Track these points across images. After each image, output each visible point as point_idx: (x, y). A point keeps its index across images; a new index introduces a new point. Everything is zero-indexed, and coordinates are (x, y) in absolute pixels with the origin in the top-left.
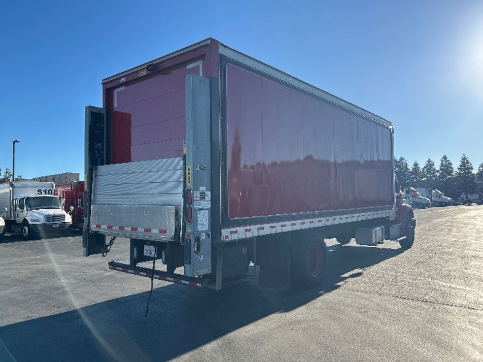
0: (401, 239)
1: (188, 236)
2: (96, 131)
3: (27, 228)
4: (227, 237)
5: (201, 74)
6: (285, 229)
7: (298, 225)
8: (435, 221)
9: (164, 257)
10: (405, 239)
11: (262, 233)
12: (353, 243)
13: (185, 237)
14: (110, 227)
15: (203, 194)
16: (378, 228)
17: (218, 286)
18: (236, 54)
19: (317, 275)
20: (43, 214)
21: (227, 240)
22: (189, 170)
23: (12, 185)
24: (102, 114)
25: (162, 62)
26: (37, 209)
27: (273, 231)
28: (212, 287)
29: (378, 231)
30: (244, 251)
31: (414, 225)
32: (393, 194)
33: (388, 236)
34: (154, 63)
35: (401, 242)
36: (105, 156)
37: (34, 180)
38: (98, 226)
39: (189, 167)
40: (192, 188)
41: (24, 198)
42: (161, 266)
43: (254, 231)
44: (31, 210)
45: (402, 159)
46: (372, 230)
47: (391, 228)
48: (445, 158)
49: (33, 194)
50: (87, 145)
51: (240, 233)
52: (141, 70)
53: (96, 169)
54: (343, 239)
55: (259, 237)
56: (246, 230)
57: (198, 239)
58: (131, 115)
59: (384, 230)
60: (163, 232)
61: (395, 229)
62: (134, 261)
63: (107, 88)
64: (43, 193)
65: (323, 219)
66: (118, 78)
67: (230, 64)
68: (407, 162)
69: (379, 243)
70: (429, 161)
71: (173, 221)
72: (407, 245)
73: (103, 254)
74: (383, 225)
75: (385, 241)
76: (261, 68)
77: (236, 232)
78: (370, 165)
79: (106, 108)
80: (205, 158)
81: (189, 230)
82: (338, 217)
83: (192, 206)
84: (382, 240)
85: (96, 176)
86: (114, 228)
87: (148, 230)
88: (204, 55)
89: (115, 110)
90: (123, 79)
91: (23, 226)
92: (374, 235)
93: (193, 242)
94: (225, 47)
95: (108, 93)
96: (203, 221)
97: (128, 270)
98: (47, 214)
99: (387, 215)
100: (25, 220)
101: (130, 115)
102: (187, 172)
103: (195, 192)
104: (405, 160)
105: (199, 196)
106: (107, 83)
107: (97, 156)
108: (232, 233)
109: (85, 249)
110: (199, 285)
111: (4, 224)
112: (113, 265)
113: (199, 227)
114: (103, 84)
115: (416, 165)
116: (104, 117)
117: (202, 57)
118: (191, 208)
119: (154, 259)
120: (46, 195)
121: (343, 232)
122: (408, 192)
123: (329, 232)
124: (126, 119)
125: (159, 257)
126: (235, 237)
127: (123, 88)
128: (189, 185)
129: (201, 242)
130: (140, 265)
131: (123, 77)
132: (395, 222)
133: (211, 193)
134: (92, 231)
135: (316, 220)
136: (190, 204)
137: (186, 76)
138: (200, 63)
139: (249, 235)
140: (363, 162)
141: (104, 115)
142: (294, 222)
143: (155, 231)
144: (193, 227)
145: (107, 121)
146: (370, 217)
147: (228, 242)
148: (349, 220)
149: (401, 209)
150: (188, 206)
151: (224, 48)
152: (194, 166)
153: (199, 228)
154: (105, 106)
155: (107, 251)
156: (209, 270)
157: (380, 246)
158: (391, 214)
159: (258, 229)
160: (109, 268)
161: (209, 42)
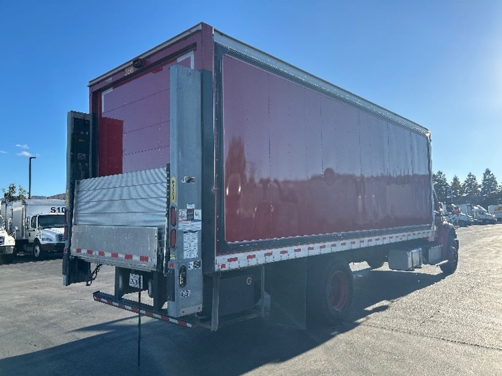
0: (441, 263)
1: (172, 265)
2: (80, 140)
3: (38, 248)
4: (223, 266)
5: (192, 67)
6: (300, 255)
7: (316, 249)
8: (481, 241)
9: (150, 288)
10: (447, 263)
11: (270, 259)
12: (385, 267)
13: (169, 267)
14: (90, 252)
15: (190, 213)
16: (414, 251)
17: (214, 326)
18: (235, 42)
19: (341, 308)
20: (55, 233)
21: (223, 269)
22: (173, 182)
23: (24, 203)
24: (87, 120)
25: (149, 57)
26: (50, 228)
27: (285, 257)
28: (206, 326)
29: (414, 255)
30: (249, 281)
31: (457, 247)
32: (431, 212)
33: (426, 260)
34: (141, 58)
35: (441, 266)
36: (90, 169)
37: (53, 197)
38: (79, 251)
39: (173, 179)
40: (177, 205)
41: (36, 216)
42: (147, 299)
43: (260, 257)
44: (43, 229)
45: (440, 173)
46: (408, 253)
47: (429, 250)
48: (488, 172)
49: (46, 212)
50: (69, 156)
51: (242, 260)
52: (128, 67)
53: (78, 183)
54: (375, 263)
55: (267, 265)
56: (249, 257)
57: (183, 270)
58: (123, 121)
59: (421, 252)
60: (144, 259)
61: (434, 252)
62: (119, 293)
63: (94, 90)
64: (57, 211)
65: (348, 242)
66: (105, 79)
67: (226, 55)
68: (446, 177)
69: (416, 267)
70: (469, 176)
71: (156, 246)
72: (449, 270)
73: (87, 283)
74: (420, 247)
75: (423, 265)
76: (268, 62)
77: (236, 259)
78: (404, 180)
79: (93, 113)
80: (195, 169)
81: (172, 258)
82: (366, 239)
83: (175, 228)
84: (420, 264)
85: (78, 192)
86: (94, 253)
87: (129, 257)
88: (195, 45)
89: (103, 116)
90: (110, 80)
91: (35, 246)
92: (410, 259)
93: (177, 273)
94: (221, 34)
95: (95, 97)
96: (191, 247)
97: (113, 303)
98: (59, 233)
99: (425, 236)
100: (37, 240)
101: (121, 122)
102: (172, 185)
103: (180, 210)
104: (443, 174)
105: (186, 215)
106: (94, 84)
107: (80, 168)
108: (230, 260)
109: (65, 276)
110: (189, 325)
111: (14, 244)
112: (98, 296)
113: (185, 253)
114: (90, 86)
115: (455, 179)
116: (89, 124)
117: (193, 47)
118: (175, 231)
119: (139, 290)
120: (59, 214)
121: (375, 256)
122: (449, 209)
123: (356, 255)
124: (116, 127)
125: (146, 288)
126: (234, 265)
127: (111, 90)
128: (174, 202)
129: (188, 272)
130: (125, 296)
131: (110, 76)
132: (435, 243)
133: (202, 211)
134: (72, 256)
135: (339, 243)
136: (174, 226)
137: (171, 68)
138: (191, 55)
139: (253, 262)
140: (395, 176)
141: (89, 121)
142: (311, 246)
143: (136, 258)
144: (178, 255)
145: (94, 128)
146: (404, 239)
147: (226, 272)
148: (380, 243)
149: (442, 228)
150: (173, 228)
151: (220, 36)
152: (180, 178)
153: (186, 255)
154: (91, 112)
155: (92, 279)
156: (199, 308)
157: (417, 271)
158: (430, 235)
159: (266, 255)
160: (95, 299)
161: (200, 27)
